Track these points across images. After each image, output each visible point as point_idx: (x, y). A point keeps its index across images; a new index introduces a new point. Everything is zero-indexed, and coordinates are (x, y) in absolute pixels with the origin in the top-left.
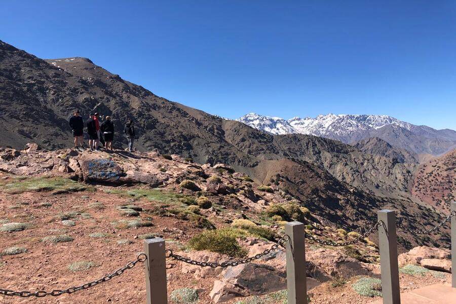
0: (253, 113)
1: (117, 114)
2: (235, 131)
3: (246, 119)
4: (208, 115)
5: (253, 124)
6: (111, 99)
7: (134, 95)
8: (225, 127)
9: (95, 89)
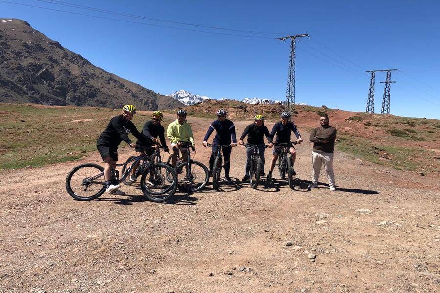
0: (183, 91)
1: (62, 81)
2: (169, 107)
3: (177, 96)
4: (144, 88)
5: (183, 101)
6: (55, 65)
7: (74, 63)
8: (159, 103)
9: (39, 55)
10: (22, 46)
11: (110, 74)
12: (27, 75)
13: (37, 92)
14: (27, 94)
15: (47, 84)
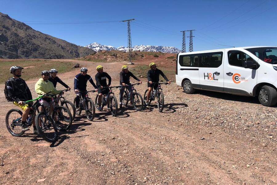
0: (95, 43)
1: (13, 42)
2: (86, 54)
3: (91, 46)
5: (96, 50)
6: (7, 31)
7: (20, 29)
8: (80, 51)
11: (46, 35)
15: (3, 43)
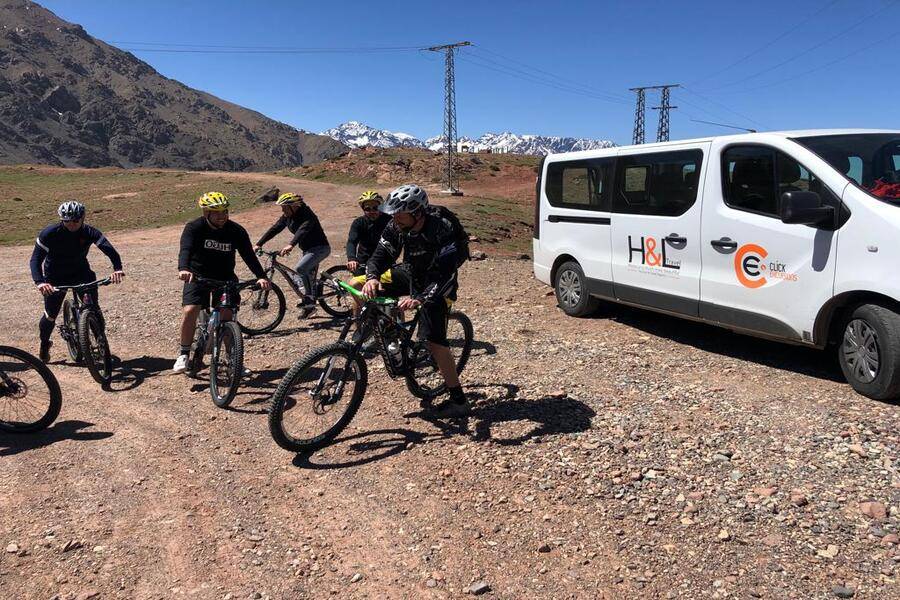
0: (355, 123)
1: (96, 112)
2: (326, 157)
3: (342, 134)
4: (270, 120)
5: (356, 145)
6: (79, 78)
7: (119, 72)
8: (305, 148)
9: (42, 55)
10: (6, 38)
11: (198, 93)
12: (21, 101)
13: (47, 136)
14: (26, 142)
15: (64, 118)
